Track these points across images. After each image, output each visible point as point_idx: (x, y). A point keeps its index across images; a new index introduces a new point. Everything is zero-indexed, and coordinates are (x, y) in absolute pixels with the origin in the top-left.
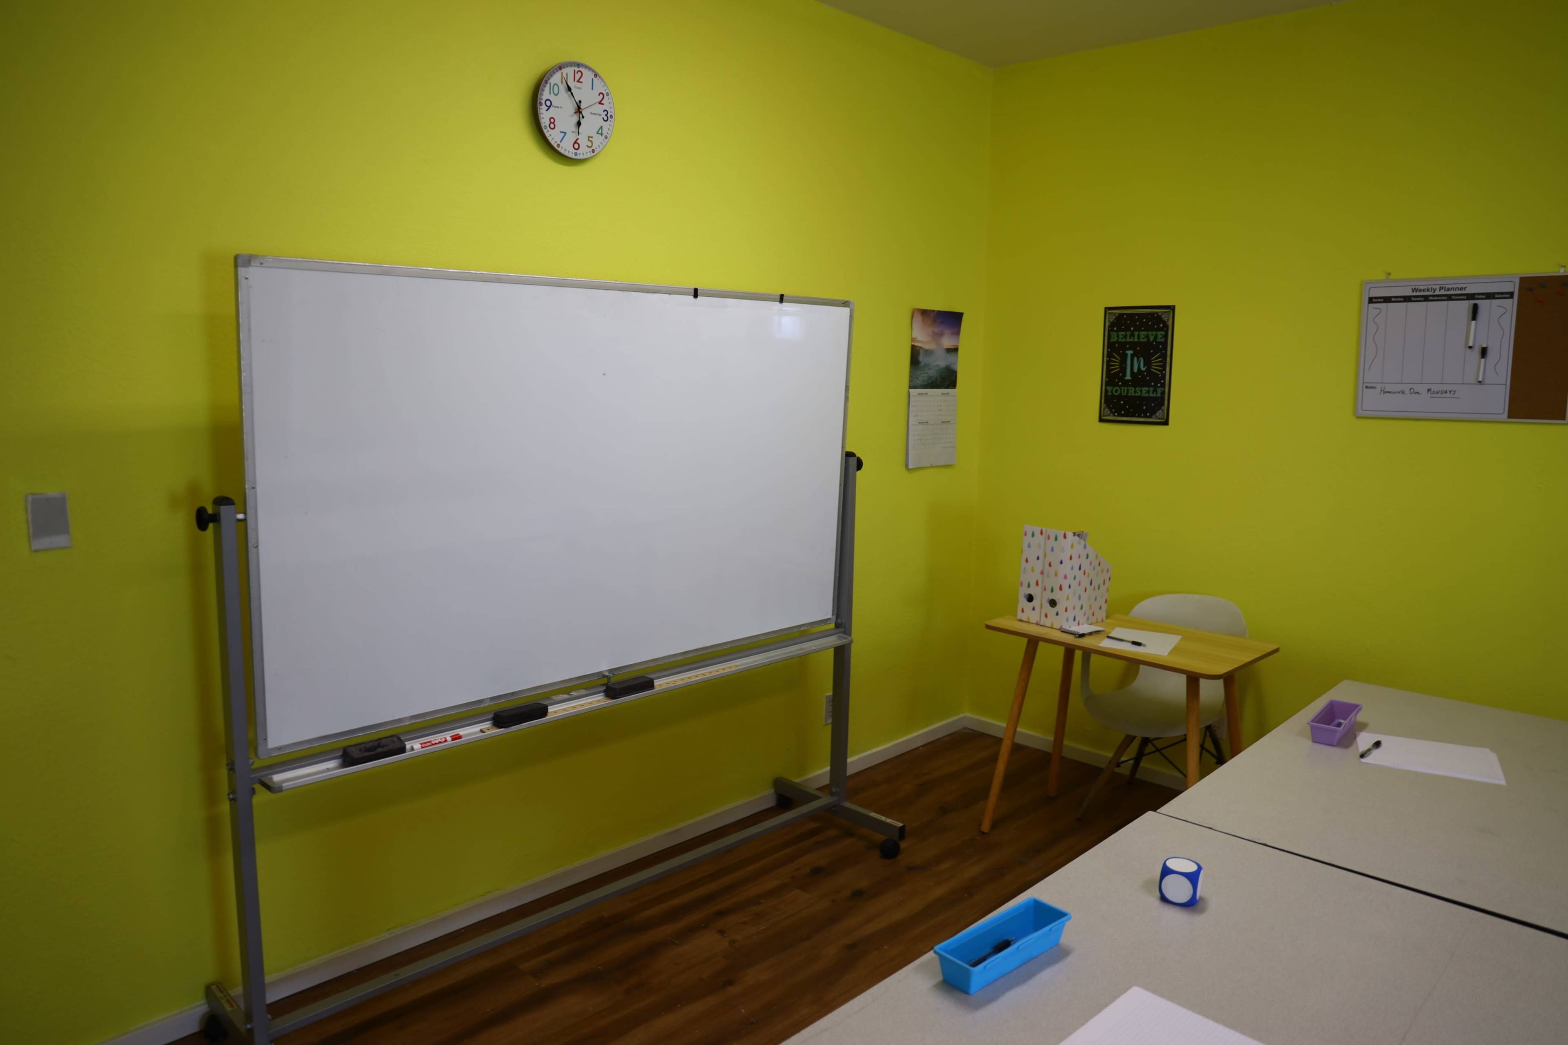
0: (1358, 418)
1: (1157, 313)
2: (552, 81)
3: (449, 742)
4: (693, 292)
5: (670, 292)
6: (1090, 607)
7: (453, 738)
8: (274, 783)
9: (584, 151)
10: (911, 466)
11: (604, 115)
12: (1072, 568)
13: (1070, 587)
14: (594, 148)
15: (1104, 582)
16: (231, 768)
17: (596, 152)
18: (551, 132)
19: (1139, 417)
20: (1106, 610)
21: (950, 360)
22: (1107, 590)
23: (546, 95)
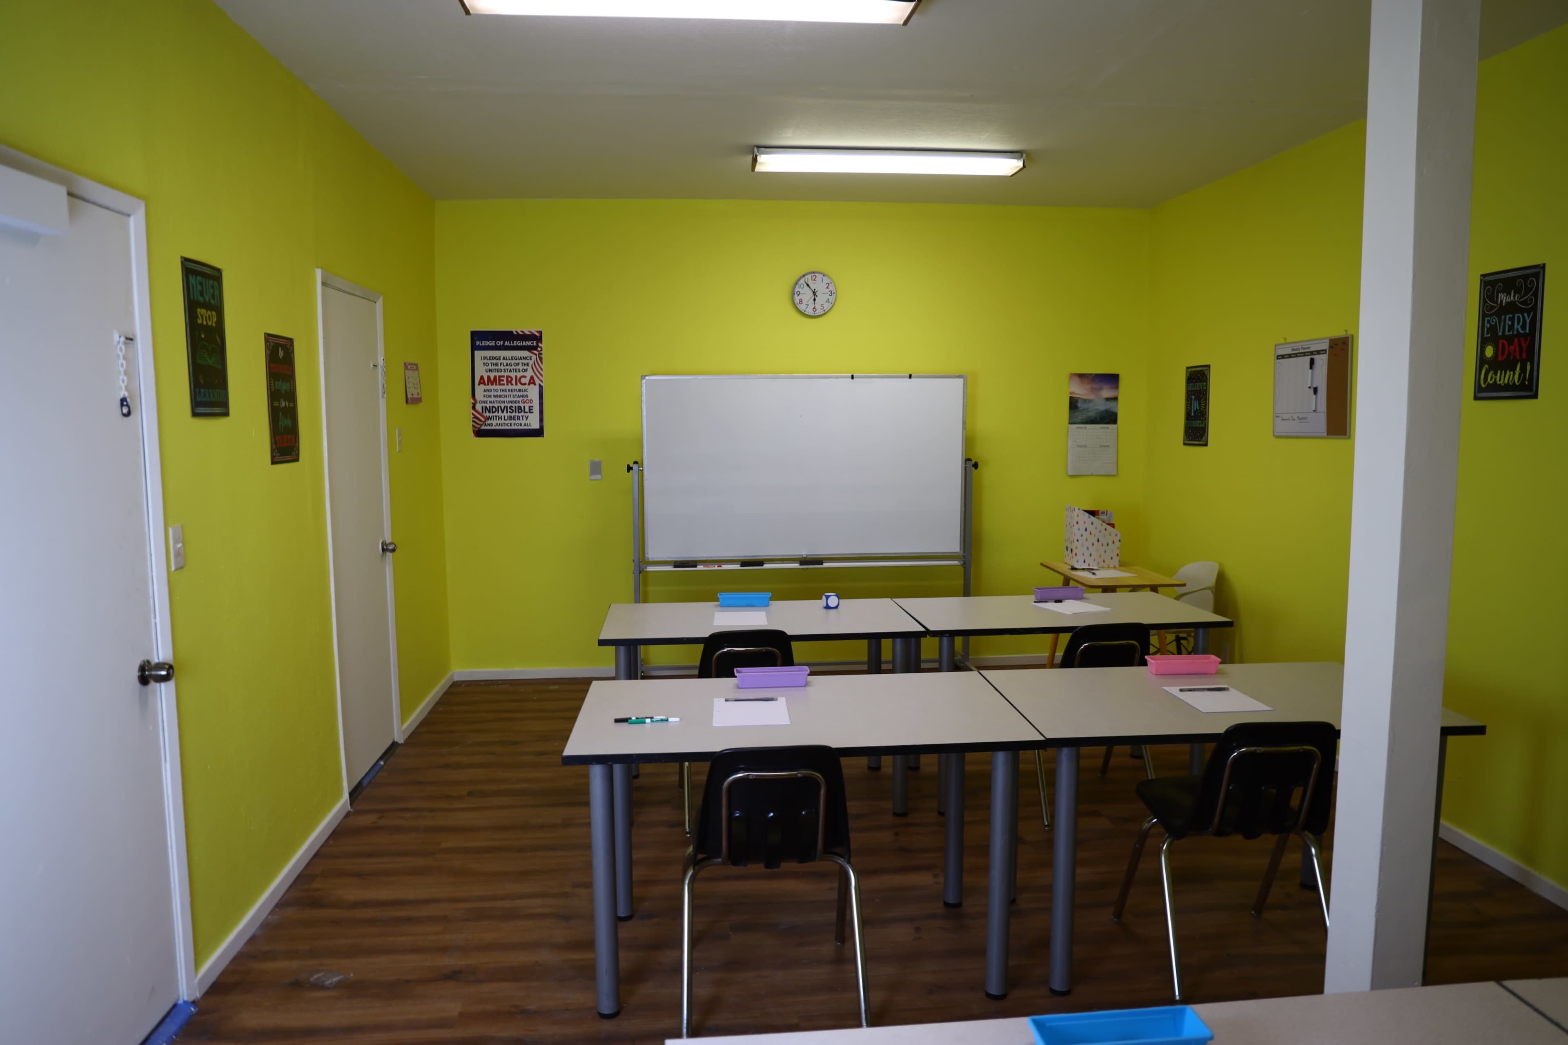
0: (1277, 437)
1: (1203, 370)
2: (800, 282)
3: (716, 568)
4: (851, 377)
5: (837, 377)
6: (1100, 556)
7: (718, 567)
8: (647, 570)
9: (819, 312)
10: (1069, 474)
11: (829, 293)
12: (1079, 529)
13: (1078, 541)
14: (824, 309)
15: (1113, 542)
16: (634, 561)
17: (826, 311)
18: (800, 305)
19: (1196, 441)
20: (1119, 561)
21: (1110, 405)
22: (1118, 548)
23: (797, 289)
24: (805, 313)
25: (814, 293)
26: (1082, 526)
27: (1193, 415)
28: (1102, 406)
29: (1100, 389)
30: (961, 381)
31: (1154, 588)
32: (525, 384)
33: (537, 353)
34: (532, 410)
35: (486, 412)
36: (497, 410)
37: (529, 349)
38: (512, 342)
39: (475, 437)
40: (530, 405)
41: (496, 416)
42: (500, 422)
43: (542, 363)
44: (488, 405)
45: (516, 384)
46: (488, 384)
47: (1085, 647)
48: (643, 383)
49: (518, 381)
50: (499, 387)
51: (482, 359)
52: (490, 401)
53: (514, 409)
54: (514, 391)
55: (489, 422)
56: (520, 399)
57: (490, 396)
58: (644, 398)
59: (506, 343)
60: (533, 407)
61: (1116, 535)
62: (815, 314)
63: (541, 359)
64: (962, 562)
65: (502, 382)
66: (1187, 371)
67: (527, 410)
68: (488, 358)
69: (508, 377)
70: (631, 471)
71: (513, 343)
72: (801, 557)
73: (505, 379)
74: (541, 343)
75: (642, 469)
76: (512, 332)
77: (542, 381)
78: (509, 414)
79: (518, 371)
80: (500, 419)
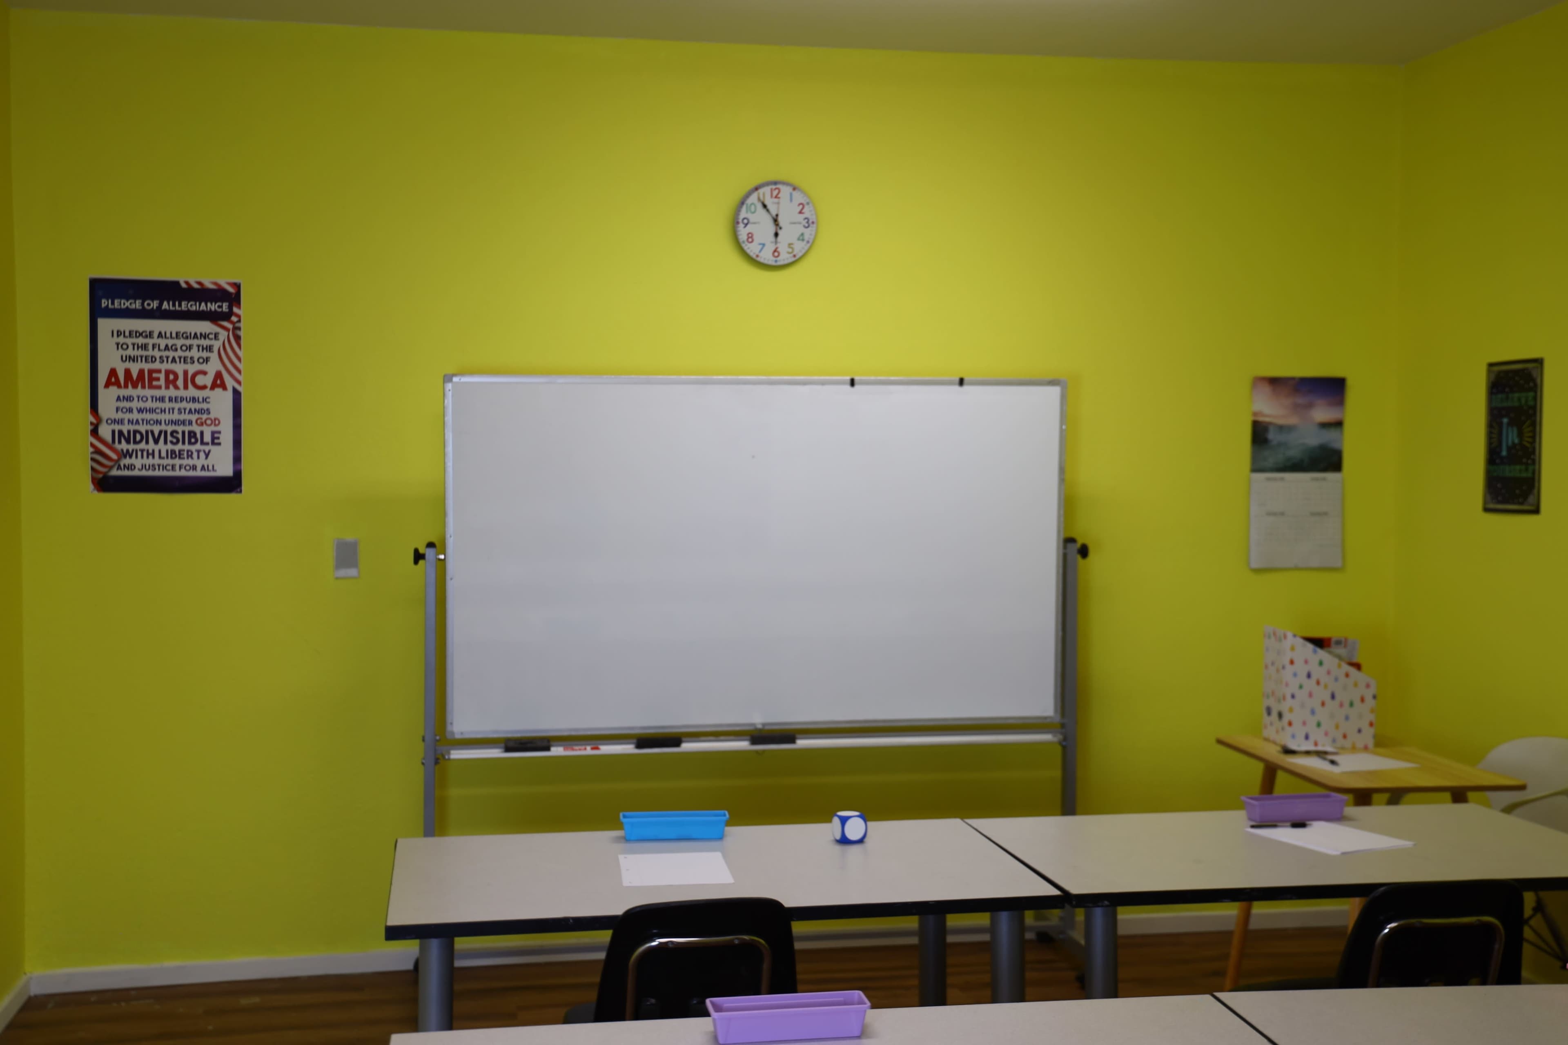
1: (1527, 369)
2: (749, 201)
3: (588, 751)
4: (849, 382)
5: (823, 383)
6: (1337, 727)
7: (593, 749)
8: (452, 757)
9: (785, 258)
10: (1254, 565)
11: (804, 222)
12: (1295, 675)
13: (1293, 696)
14: (795, 253)
15: (1362, 700)
16: (424, 740)
17: (798, 257)
18: (750, 245)
19: (1514, 503)
20: (1375, 736)
21: (1328, 437)
22: (1372, 711)
23: (743, 214)
24: (758, 259)
25: (776, 221)
26: (1302, 670)
27: (1504, 453)
28: (1313, 439)
29: (1310, 406)
30: (1056, 391)
31: (1459, 795)
32: (204, 387)
33: (230, 326)
34: (218, 438)
35: (120, 442)
36: (145, 437)
37: (214, 317)
38: (177, 303)
39: (96, 492)
40: (213, 428)
41: (142, 451)
42: (150, 461)
43: (239, 346)
44: (125, 428)
45: (186, 387)
46: (126, 386)
47: (1391, 929)
48: (447, 389)
49: (190, 380)
50: (148, 392)
51: (113, 335)
52: (129, 421)
53: (180, 436)
54: (181, 401)
55: (127, 461)
56: (193, 417)
57: (130, 410)
58: (449, 418)
59: (165, 305)
60: (219, 432)
61: (1368, 686)
62: (776, 261)
63: (238, 338)
64: (1060, 737)
65: (155, 383)
66: (1489, 372)
67: (207, 438)
68: (127, 334)
69: (168, 373)
70: (421, 562)
71: (180, 305)
72: (751, 728)
73: (162, 376)
74: (239, 306)
75: (442, 557)
76: (176, 284)
77: (239, 383)
78: (170, 447)
79: (189, 360)
80: (151, 457)
